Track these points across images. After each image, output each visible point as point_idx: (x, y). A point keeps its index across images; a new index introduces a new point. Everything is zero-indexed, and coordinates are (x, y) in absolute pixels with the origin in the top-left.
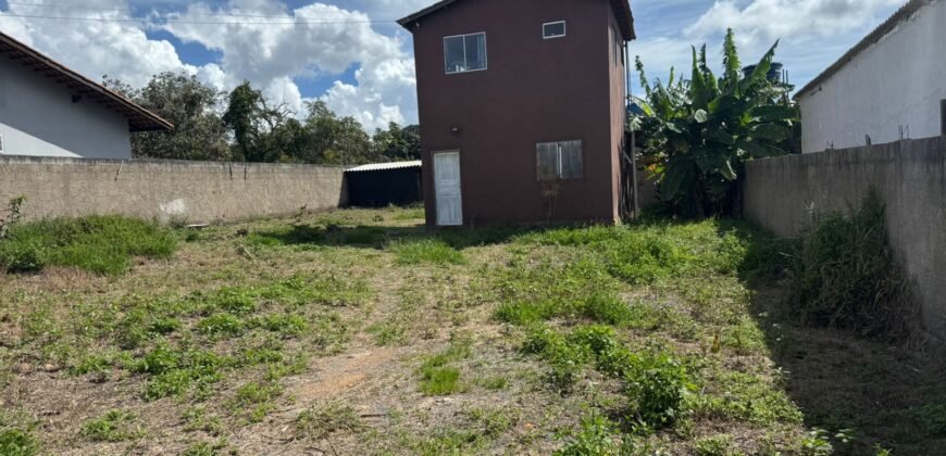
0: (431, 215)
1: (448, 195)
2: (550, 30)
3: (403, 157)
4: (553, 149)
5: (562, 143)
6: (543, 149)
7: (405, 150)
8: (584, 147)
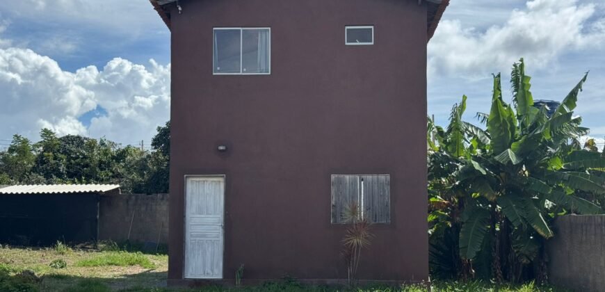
0: (177, 264)
1: (204, 236)
2: (354, 36)
3: (62, 178)
4: (354, 183)
5: (364, 177)
6: (340, 182)
7: (62, 168)
8: (393, 184)
